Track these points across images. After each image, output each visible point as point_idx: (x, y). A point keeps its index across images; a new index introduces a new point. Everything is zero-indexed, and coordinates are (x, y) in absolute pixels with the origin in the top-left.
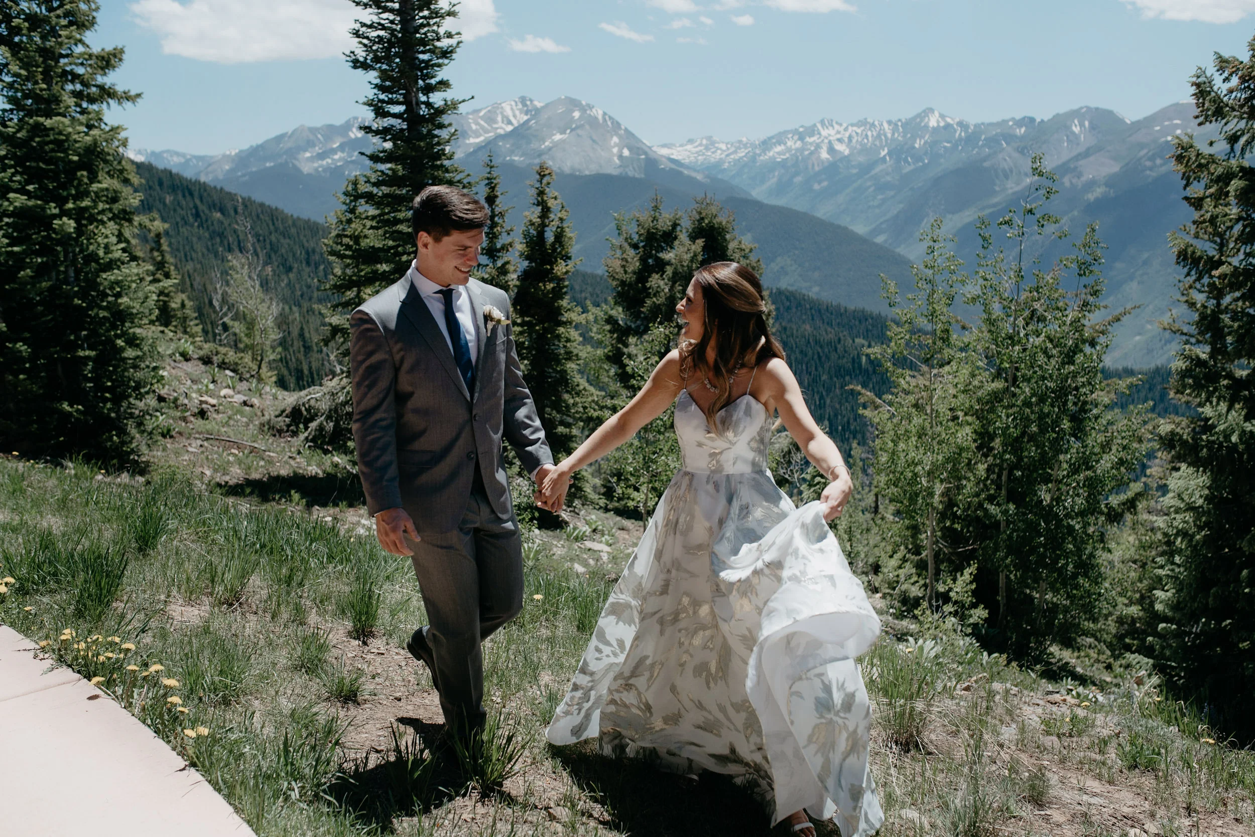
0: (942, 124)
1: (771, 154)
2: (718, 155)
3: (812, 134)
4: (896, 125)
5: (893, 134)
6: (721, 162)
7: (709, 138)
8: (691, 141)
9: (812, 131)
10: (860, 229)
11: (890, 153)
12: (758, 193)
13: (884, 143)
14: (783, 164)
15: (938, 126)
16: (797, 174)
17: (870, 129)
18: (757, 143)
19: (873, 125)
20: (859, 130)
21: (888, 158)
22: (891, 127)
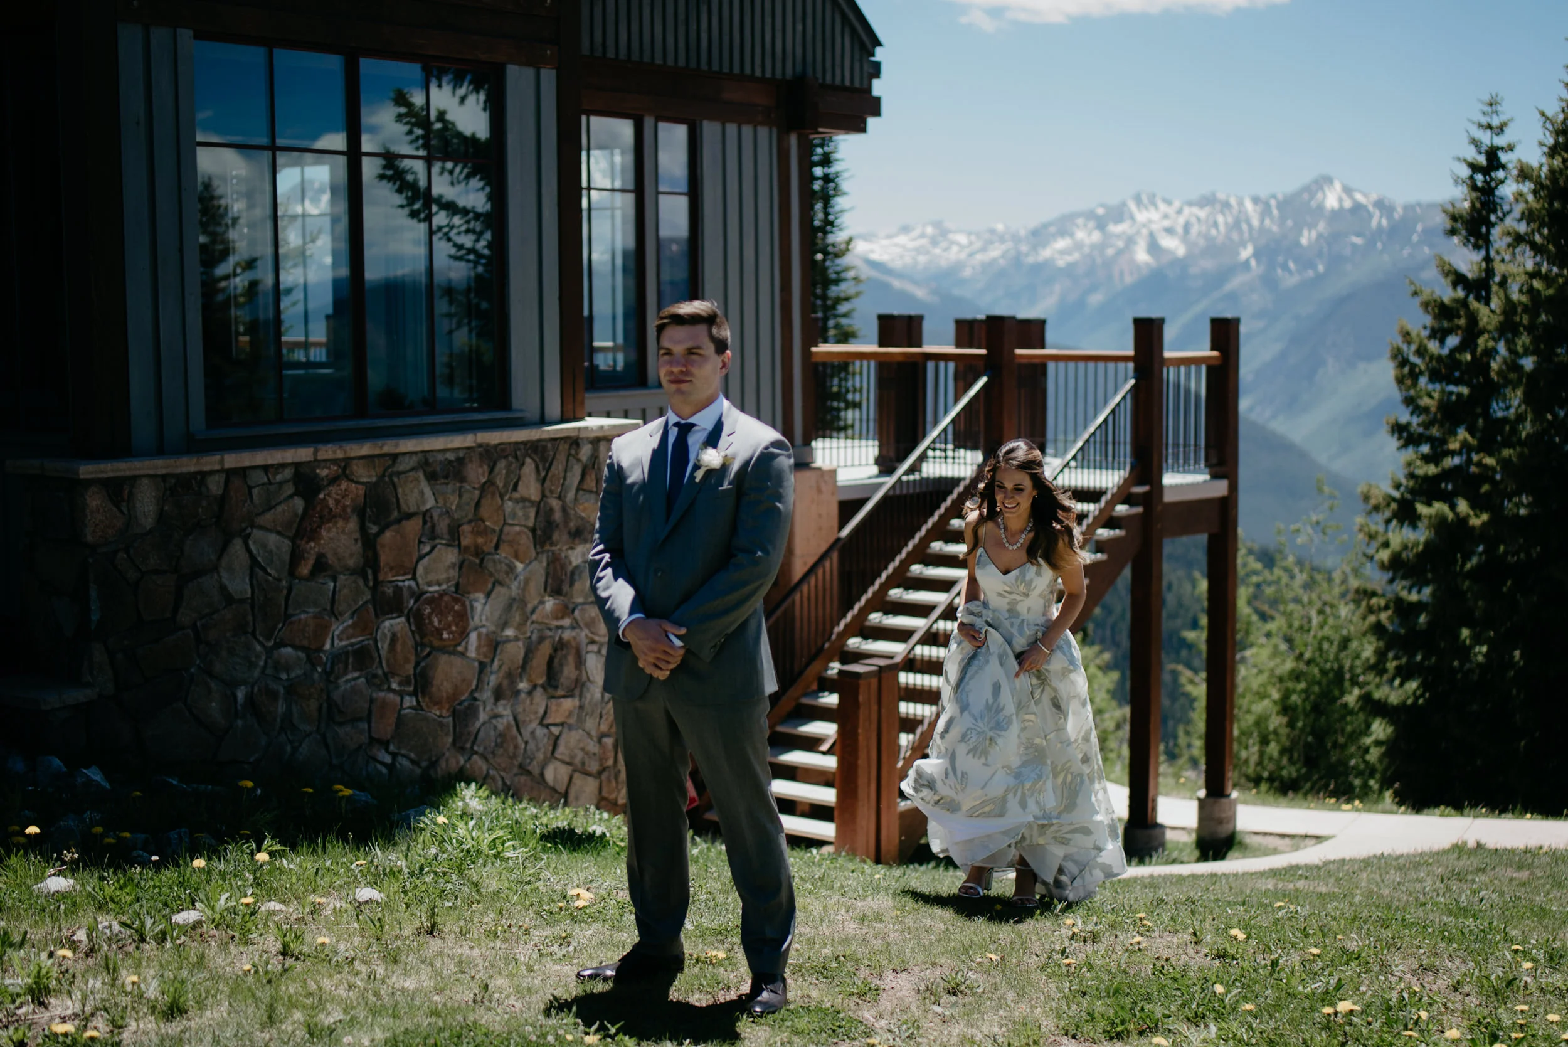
0: (1348, 204)
1: (1046, 253)
2: (954, 254)
3: (1119, 219)
4: (1267, 205)
5: (1262, 221)
6: (958, 266)
7: (937, 225)
8: (905, 229)
9: (1119, 213)
11: (1257, 254)
13: (1246, 235)
14: (1069, 271)
15: (1341, 208)
16: (1093, 288)
17: (1222, 212)
18: (1023, 233)
19: (1226, 205)
20: (1202, 213)
21: (1253, 263)
22: (1259, 208)
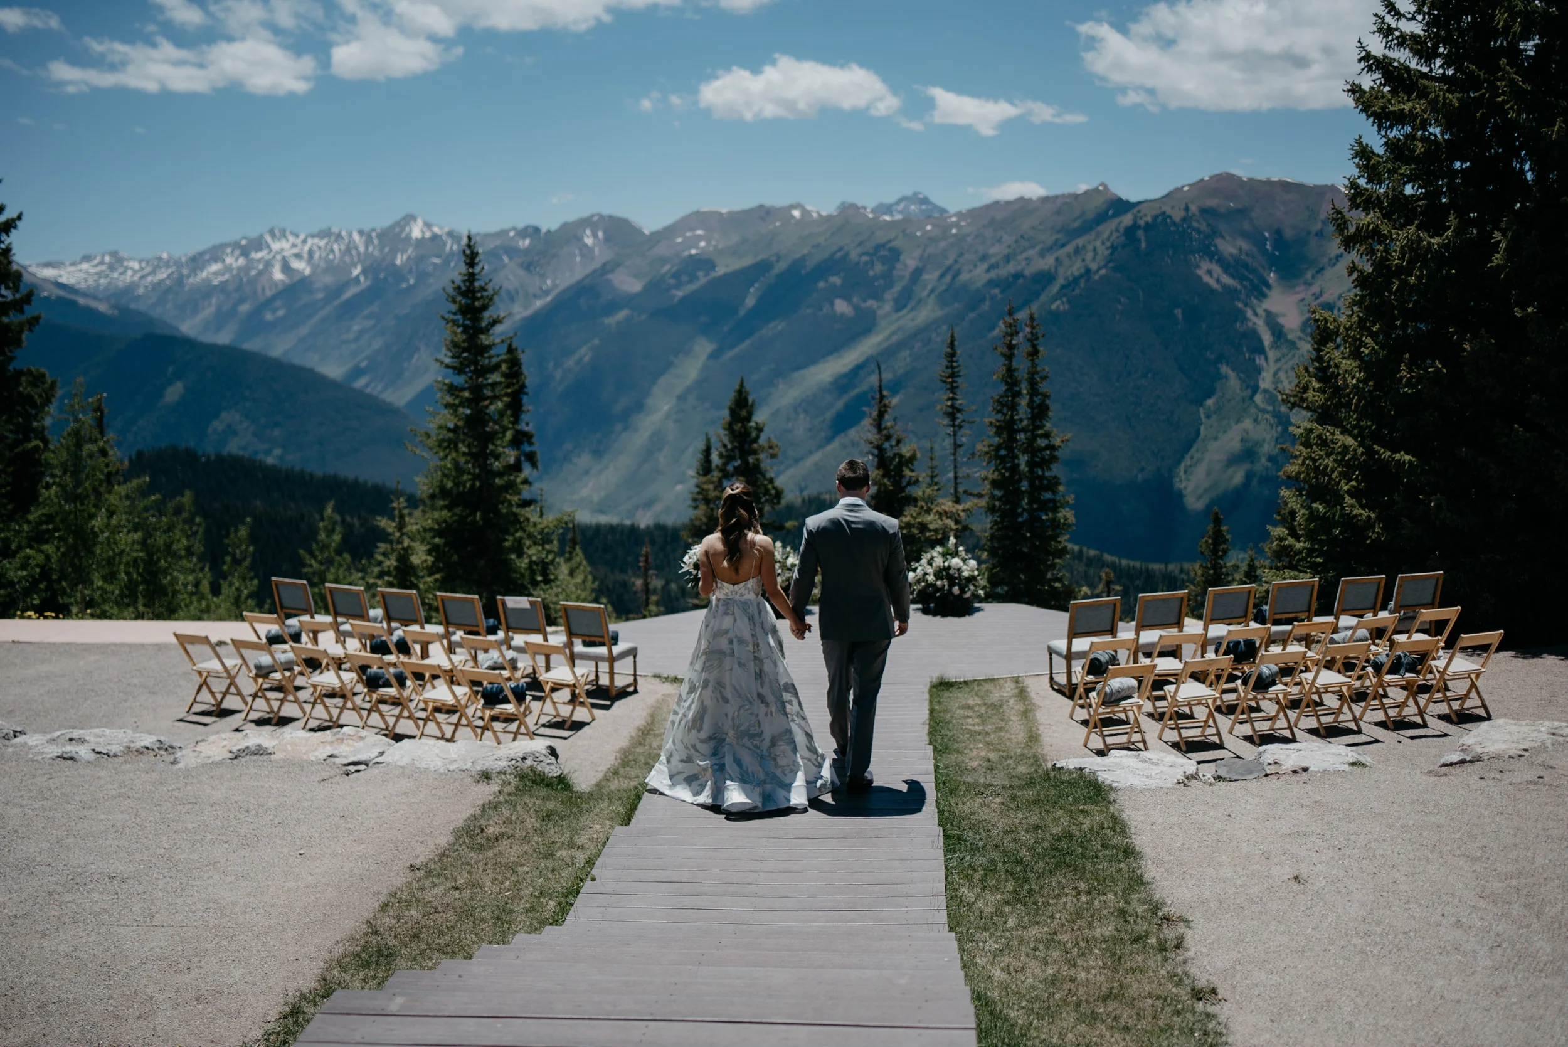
0: (428, 235)
1: (204, 274)
2: (129, 277)
3: (259, 248)
4: (369, 236)
5: (367, 248)
6: (131, 288)
7: (114, 254)
8: (87, 258)
9: (258, 244)
10: (333, 370)
11: (364, 272)
12: (189, 327)
13: (356, 259)
14: (222, 287)
15: (423, 238)
16: (242, 300)
17: (336, 241)
18: (183, 260)
19: (339, 237)
20: (322, 243)
21: (362, 279)
22: (364, 238)
